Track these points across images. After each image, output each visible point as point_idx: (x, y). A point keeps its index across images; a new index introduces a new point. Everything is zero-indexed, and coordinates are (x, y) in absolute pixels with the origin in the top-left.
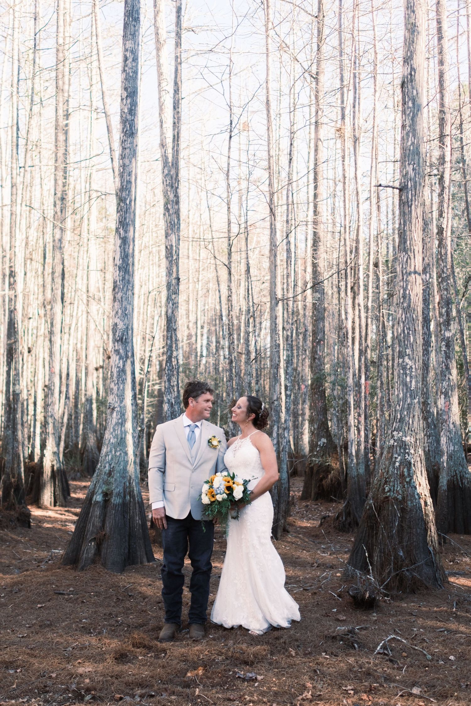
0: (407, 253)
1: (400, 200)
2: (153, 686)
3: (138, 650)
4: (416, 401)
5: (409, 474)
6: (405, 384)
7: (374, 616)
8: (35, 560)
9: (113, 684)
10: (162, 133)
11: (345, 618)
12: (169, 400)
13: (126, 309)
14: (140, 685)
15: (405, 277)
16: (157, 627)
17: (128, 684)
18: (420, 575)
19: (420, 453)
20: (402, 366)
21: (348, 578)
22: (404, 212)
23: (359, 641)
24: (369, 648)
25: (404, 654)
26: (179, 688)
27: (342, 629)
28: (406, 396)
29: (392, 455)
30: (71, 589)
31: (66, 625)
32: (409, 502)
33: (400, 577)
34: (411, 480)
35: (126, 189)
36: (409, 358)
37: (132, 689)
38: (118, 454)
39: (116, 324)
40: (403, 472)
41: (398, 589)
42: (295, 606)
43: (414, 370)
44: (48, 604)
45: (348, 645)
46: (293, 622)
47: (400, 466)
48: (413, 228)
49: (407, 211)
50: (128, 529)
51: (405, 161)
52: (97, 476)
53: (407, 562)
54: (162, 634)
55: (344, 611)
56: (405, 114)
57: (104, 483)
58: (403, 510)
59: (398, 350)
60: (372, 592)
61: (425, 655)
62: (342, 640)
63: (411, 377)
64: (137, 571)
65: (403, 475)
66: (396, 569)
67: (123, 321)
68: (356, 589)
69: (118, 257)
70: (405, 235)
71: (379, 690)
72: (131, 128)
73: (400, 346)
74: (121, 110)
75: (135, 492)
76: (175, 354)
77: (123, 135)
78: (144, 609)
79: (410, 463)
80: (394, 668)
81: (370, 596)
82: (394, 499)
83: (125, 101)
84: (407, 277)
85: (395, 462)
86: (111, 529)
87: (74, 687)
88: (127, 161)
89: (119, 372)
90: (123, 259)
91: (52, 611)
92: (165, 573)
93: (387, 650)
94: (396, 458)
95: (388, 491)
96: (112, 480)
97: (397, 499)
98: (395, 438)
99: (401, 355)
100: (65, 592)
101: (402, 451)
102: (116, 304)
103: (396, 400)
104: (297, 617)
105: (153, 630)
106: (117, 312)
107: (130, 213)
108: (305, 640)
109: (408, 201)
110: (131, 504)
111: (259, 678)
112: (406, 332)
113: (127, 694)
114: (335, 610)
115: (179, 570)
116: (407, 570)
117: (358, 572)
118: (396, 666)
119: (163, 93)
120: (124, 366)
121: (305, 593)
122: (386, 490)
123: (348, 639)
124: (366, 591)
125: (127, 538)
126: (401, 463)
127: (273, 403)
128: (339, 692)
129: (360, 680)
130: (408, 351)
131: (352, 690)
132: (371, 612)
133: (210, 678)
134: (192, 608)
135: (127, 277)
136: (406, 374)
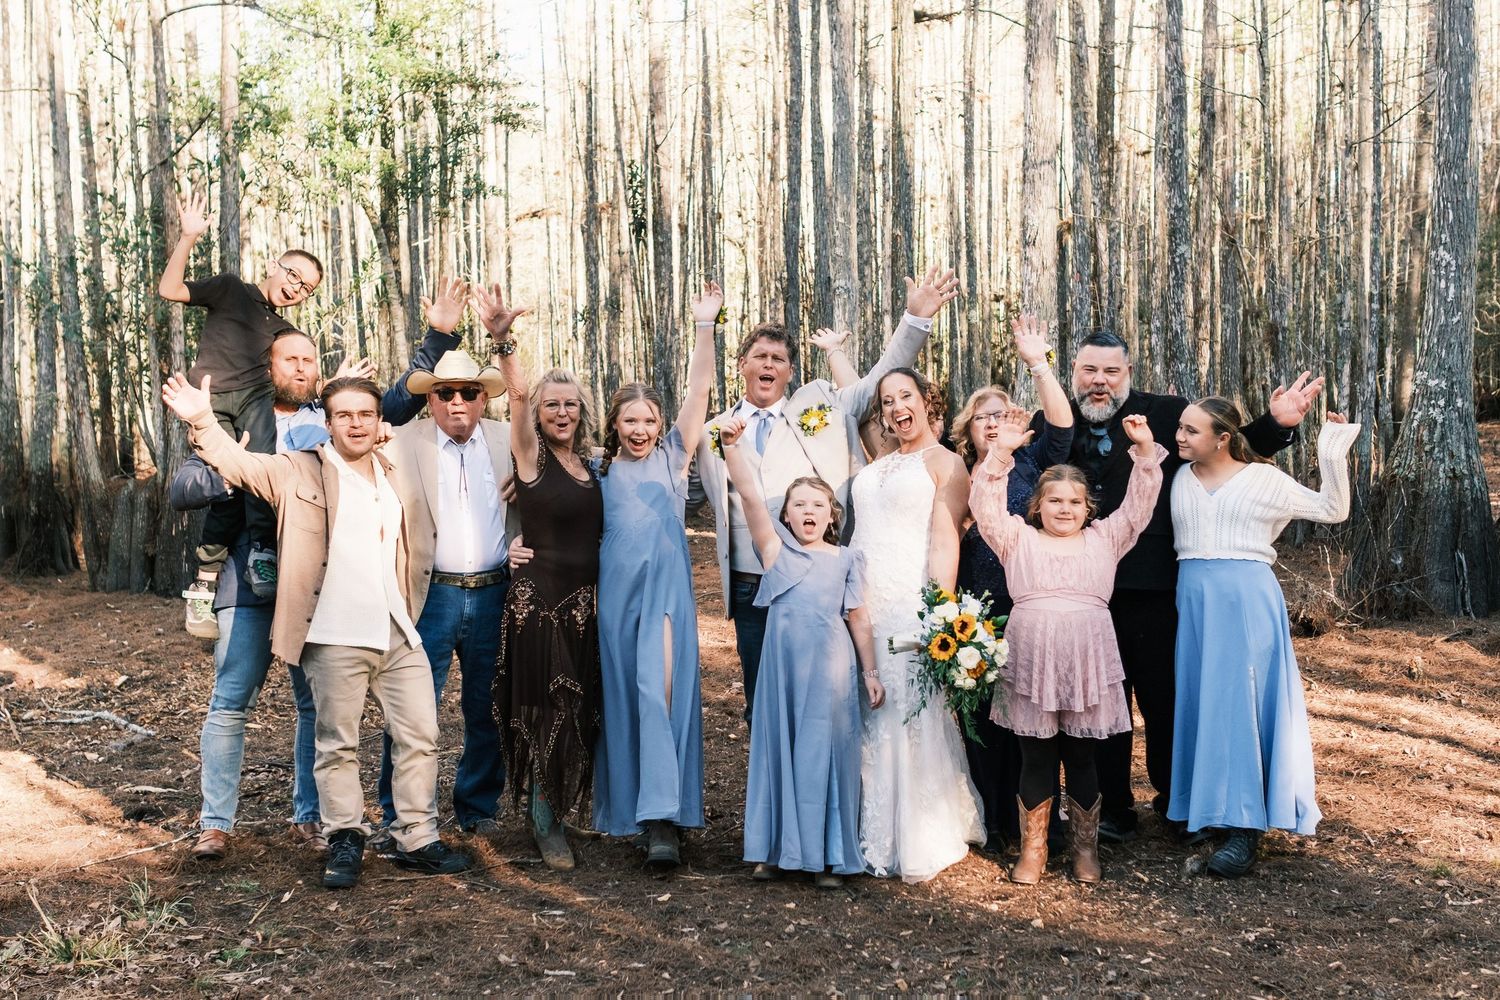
4: (1455, 320)
5: (1430, 440)
6: (1438, 293)
18: (1422, 594)
20: (1435, 262)
28: (1439, 313)
32: (1426, 484)
36: (1444, 249)
40: (1422, 435)
43: (1453, 268)
47: (1418, 426)
53: (1404, 573)
58: (1416, 496)
63: (1447, 280)
65: (1422, 441)
73: (1433, 228)
79: (1436, 422)
82: (1404, 478)
85: (1413, 421)
94: (1415, 414)
95: (1397, 467)
97: (1407, 479)
98: (1418, 381)
99: (1435, 244)
101: (1425, 402)
112: (1443, 204)
116: (1399, 586)
126: (1421, 422)
130: (1444, 237)
136: (1440, 275)
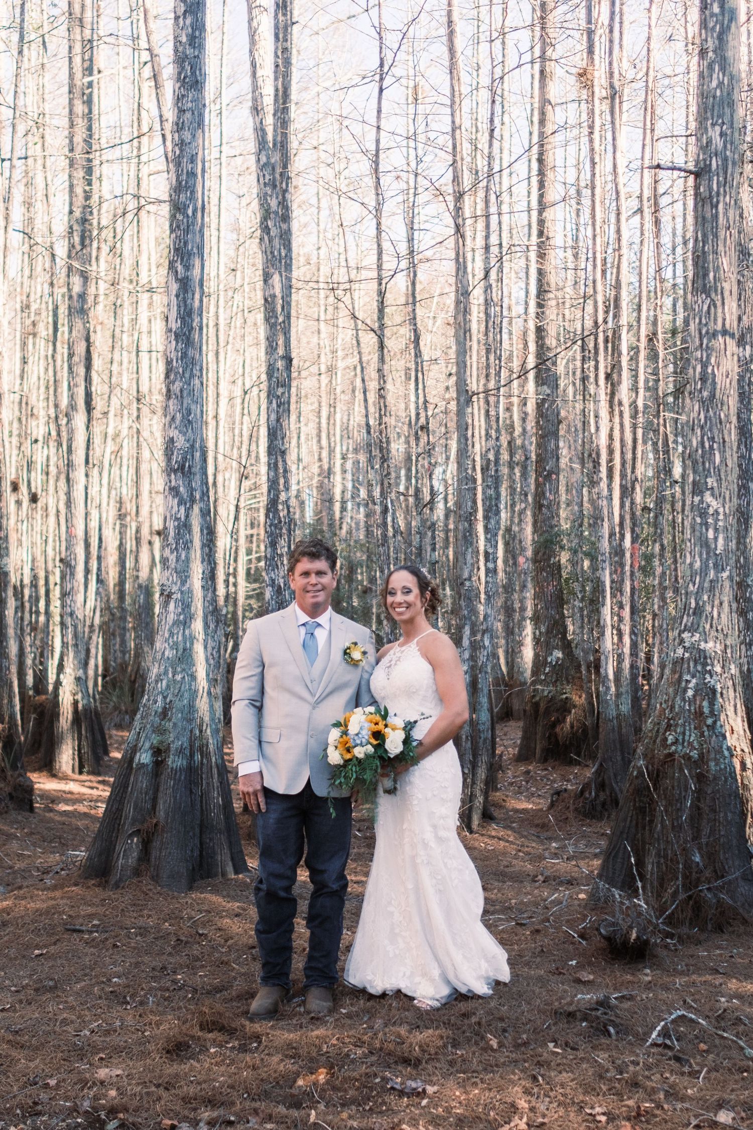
0: (708, 296)
1: (697, 194)
2: (233, 1103)
3: (210, 1035)
4: (725, 575)
5: (712, 712)
6: (705, 544)
7: (647, 975)
8: (38, 870)
9: (159, 1099)
10: (255, 87)
11: (591, 977)
12: (273, 581)
13: (189, 412)
14: (210, 1101)
15: (705, 341)
16: (247, 993)
17: (186, 1100)
18: (731, 898)
19: (733, 672)
20: (699, 509)
21: (597, 903)
22: (704, 218)
23: (618, 1021)
24: (636, 1036)
25: (703, 1046)
26: (282, 1109)
27: (586, 997)
28: (707, 566)
29: (680, 677)
30: (96, 922)
31: (82, 989)
32: (712, 764)
33: (696, 902)
34: (715, 722)
35: (187, 187)
36: (713, 495)
37: (195, 1109)
38: (179, 677)
39: (172, 440)
40: (701, 707)
41: (690, 924)
42: (501, 955)
43: (721, 517)
44: (52, 949)
45: (597, 1029)
46: (497, 984)
47: (694, 696)
48: (721, 248)
49: (708, 215)
50: (198, 813)
51: (706, 119)
52: (142, 718)
53: (708, 873)
54: (255, 1005)
55: (590, 964)
56: (706, 28)
57: (154, 731)
58: (701, 778)
59: (691, 479)
60: (642, 930)
61: (742, 1048)
62: (585, 1019)
63: (716, 530)
64: (216, 891)
65: (702, 713)
66: (686, 888)
67: (185, 434)
68: (613, 924)
69: (173, 314)
70: (705, 261)
71: (655, 1116)
72: (193, 73)
73: (695, 472)
74: (175, 38)
75: (211, 747)
76: (283, 496)
77: (178, 85)
78: (225, 959)
79: (714, 691)
80: (683, 1074)
81: (638, 938)
82: (683, 757)
83: (181, 20)
84: (709, 341)
85: (685, 690)
86: (167, 814)
87: (86, 1105)
88: (187, 136)
89: (178, 528)
90: (183, 319)
91: (59, 962)
92: (262, 894)
93: (669, 1037)
94: (688, 681)
95: (673, 744)
96: (169, 725)
97: (690, 758)
98: (687, 644)
99: (698, 489)
100: (84, 928)
101: (699, 668)
102: (171, 402)
103: (688, 573)
104: (505, 974)
105: (239, 997)
106: (173, 419)
107: (194, 233)
108: (517, 1019)
109: (711, 197)
110: (204, 770)
111: (430, 1090)
112: (707, 445)
113: (186, 1119)
114: (574, 962)
115: (288, 889)
116: (709, 889)
117: (617, 893)
118: (686, 1069)
119: (255, 12)
120: (187, 516)
121: (519, 930)
122: (669, 742)
123: (598, 1018)
124: (631, 928)
125: (197, 830)
126: (697, 691)
127: (462, 584)
128: (580, 1118)
129: (619, 1094)
130: (711, 481)
131: (604, 1114)
132: (640, 966)
133: (339, 1090)
134: (311, 958)
135: (190, 352)
136: (707, 525)
